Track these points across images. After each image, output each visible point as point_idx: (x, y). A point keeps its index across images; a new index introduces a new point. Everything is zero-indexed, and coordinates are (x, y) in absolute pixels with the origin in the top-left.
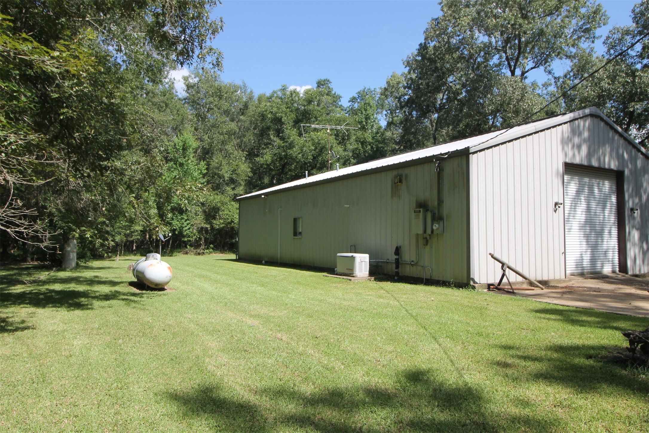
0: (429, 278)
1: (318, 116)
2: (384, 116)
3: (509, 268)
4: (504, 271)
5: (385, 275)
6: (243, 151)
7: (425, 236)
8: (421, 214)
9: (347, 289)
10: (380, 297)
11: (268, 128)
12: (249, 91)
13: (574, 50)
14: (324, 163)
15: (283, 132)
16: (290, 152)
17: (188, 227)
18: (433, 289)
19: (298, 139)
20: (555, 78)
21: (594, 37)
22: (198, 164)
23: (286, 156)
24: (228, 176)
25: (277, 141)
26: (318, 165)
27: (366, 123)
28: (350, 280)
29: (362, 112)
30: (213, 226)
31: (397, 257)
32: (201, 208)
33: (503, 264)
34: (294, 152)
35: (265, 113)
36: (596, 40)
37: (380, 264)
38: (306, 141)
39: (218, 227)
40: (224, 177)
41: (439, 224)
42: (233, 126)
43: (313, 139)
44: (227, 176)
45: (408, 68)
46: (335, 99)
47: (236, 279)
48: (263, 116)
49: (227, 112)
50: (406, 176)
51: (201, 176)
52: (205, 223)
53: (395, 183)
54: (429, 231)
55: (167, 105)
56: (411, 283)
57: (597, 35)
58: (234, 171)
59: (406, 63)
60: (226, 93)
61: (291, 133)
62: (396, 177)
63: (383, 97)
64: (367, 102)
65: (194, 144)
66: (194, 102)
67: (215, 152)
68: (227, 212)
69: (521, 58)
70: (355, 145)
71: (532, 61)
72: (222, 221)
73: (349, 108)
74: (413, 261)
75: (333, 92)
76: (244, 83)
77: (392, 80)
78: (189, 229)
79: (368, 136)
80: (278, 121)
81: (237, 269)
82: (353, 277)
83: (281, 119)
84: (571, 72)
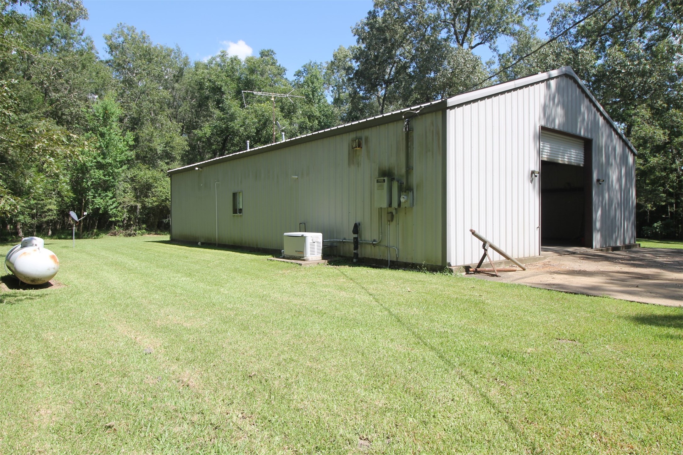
0: (395, 259)
1: (261, 86)
2: (331, 92)
3: (491, 246)
4: (486, 250)
5: (342, 257)
6: (178, 122)
7: (390, 210)
8: (386, 184)
9: (297, 278)
10: (341, 288)
11: (207, 98)
12: (184, 56)
13: (517, 28)
14: (269, 137)
15: (223, 102)
16: (231, 124)
17: (114, 206)
18: (400, 273)
19: (240, 110)
20: (499, 55)
21: (538, 14)
22: (123, 135)
23: (227, 128)
24: (161, 149)
25: (217, 113)
26: (263, 140)
27: (313, 96)
28: (300, 265)
29: (308, 84)
30: (145, 205)
31: (356, 236)
32: (131, 185)
33: (485, 243)
34: (236, 125)
35: (202, 81)
36: (539, 17)
37: (335, 244)
38: (248, 113)
39: (150, 206)
40: (156, 150)
41: (407, 196)
42: (166, 94)
43: (256, 111)
44: (159, 149)
45: (357, 37)
46: (279, 71)
47: (158, 266)
48: (201, 86)
49: (159, 78)
50: (367, 139)
51: (127, 148)
52: (135, 201)
53: (353, 148)
54: (395, 204)
55: (84, 67)
56: (373, 267)
57: (540, 12)
58: (167, 144)
59: (355, 31)
60: (157, 57)
61: (233, 105)
62: (353, 140)
63: (329, 72)
64: (314, 74)
65: (117, 111)
66: (119, 65)
67: (145, 122)
68: (161, 189)
69: (469, 32)
70: (301, 118)
71: (479, 36)
72: (154, 199)
73: (294, 82)
74: (374, 241)
75: (278, 64)
76: (177, 46)
77: (339, 53)
78: (116, 207)
79: (315, 110)
80: (217, 90)
81: (165, 253)
82: (304, 260)
83: (221, 88)
84: (510, 52)
